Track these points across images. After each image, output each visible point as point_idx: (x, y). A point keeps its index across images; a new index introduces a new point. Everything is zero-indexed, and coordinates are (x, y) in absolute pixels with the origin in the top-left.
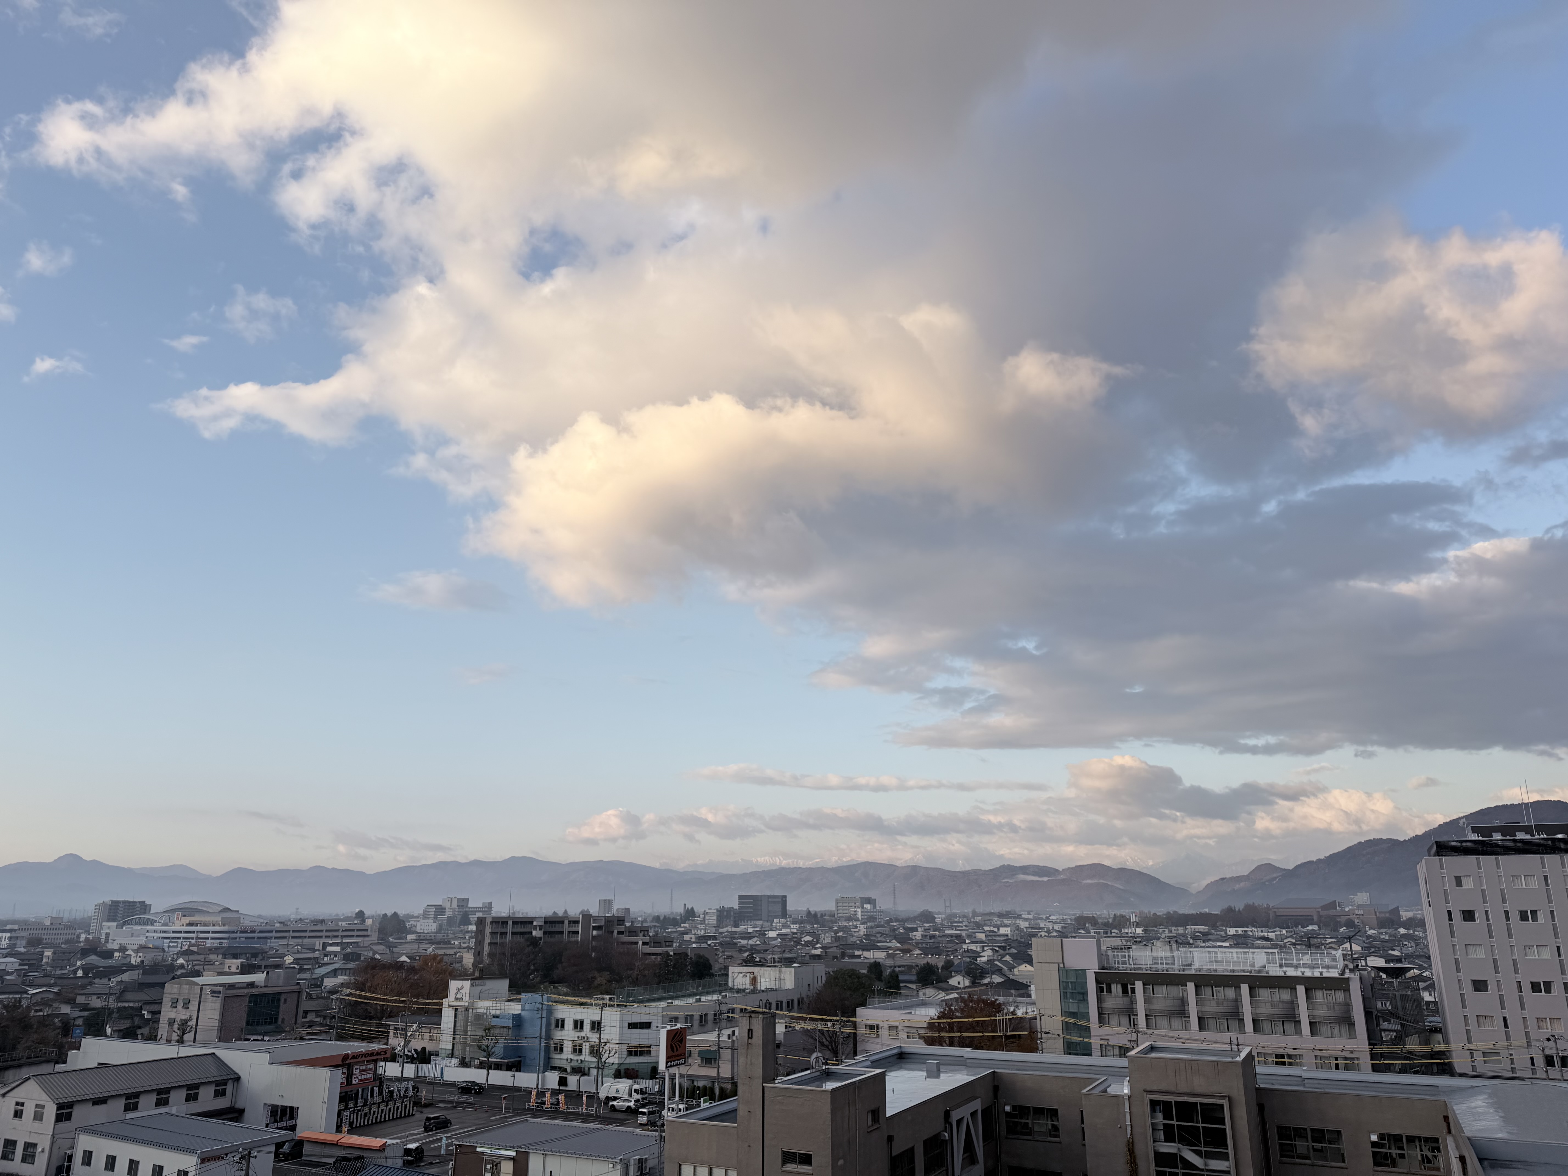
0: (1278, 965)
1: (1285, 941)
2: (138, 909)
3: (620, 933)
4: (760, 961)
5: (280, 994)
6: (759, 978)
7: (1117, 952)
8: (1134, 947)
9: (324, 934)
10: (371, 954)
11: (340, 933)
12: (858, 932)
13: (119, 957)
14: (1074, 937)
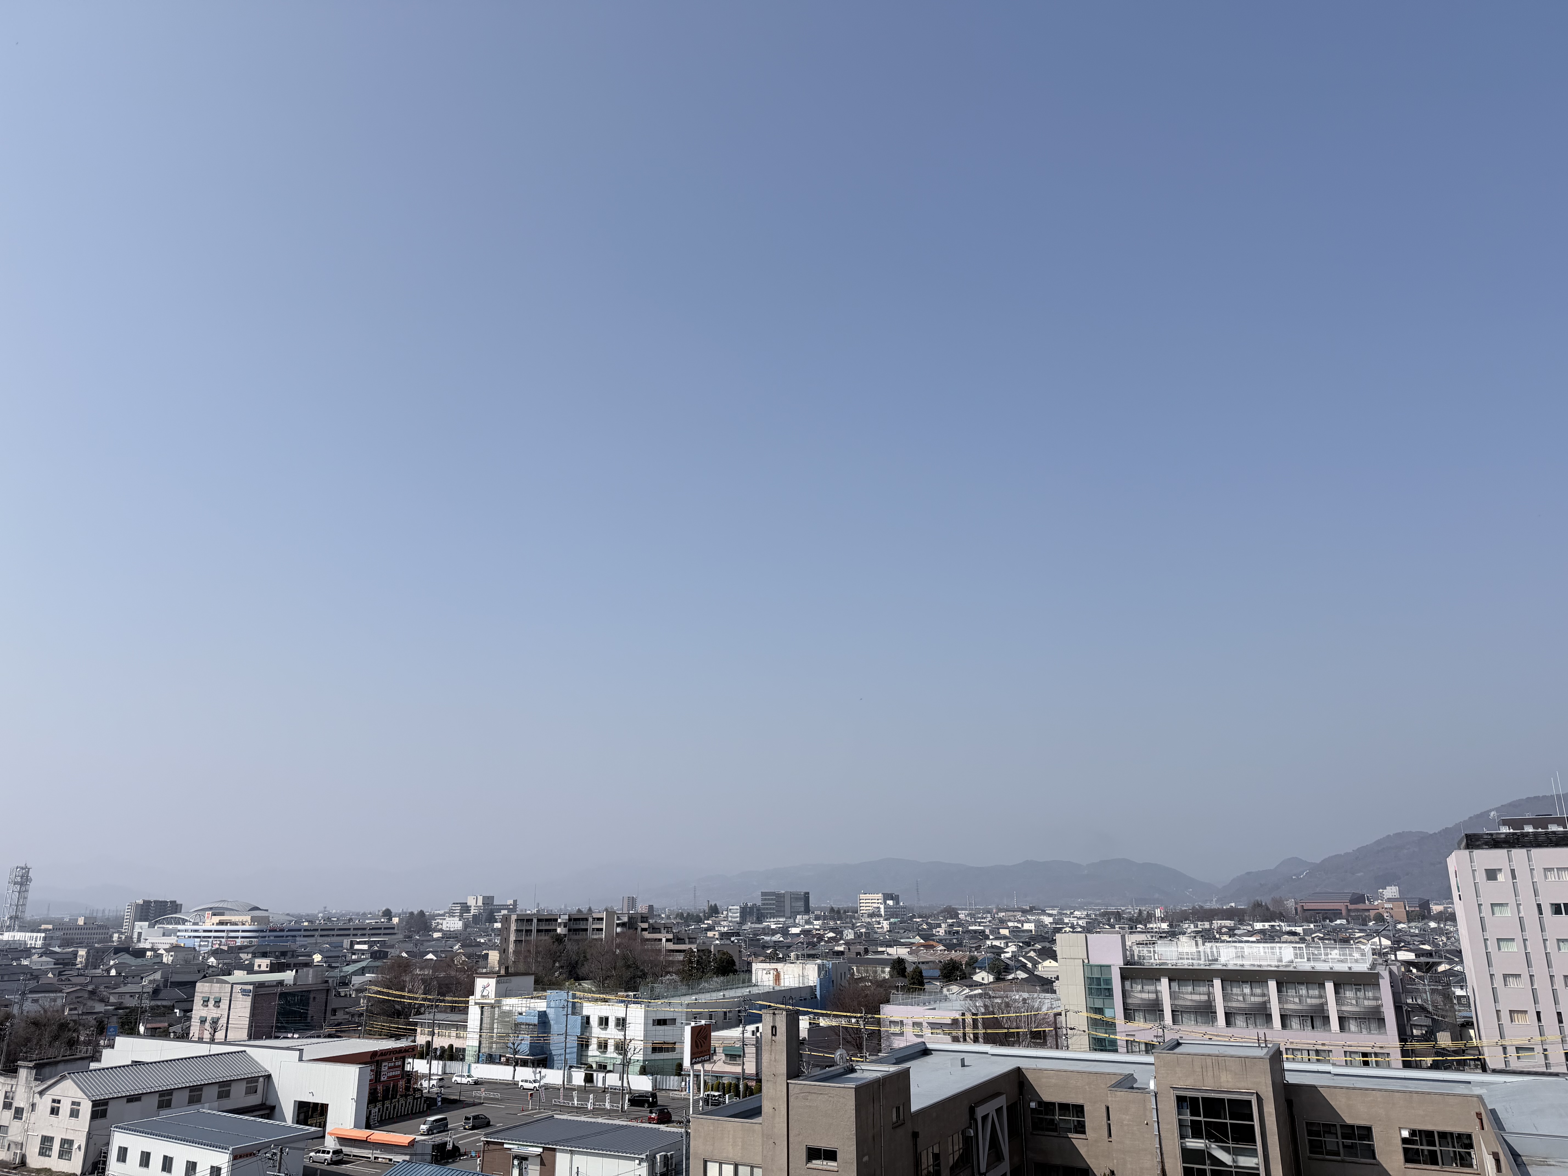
0: (1306, 959)
1: (1313, 936)
2: (168, 909)
3: (643, 930)
4: (783, 957)
5: (309, 991)
6: (782, 974)
7: (1142, 947)
8: (1159, 942)
9: (352, 932)
10: (398, 953)
11: (367, 932)
12: (881, 928)
13: (151, 956)
14: (1099, 932)
